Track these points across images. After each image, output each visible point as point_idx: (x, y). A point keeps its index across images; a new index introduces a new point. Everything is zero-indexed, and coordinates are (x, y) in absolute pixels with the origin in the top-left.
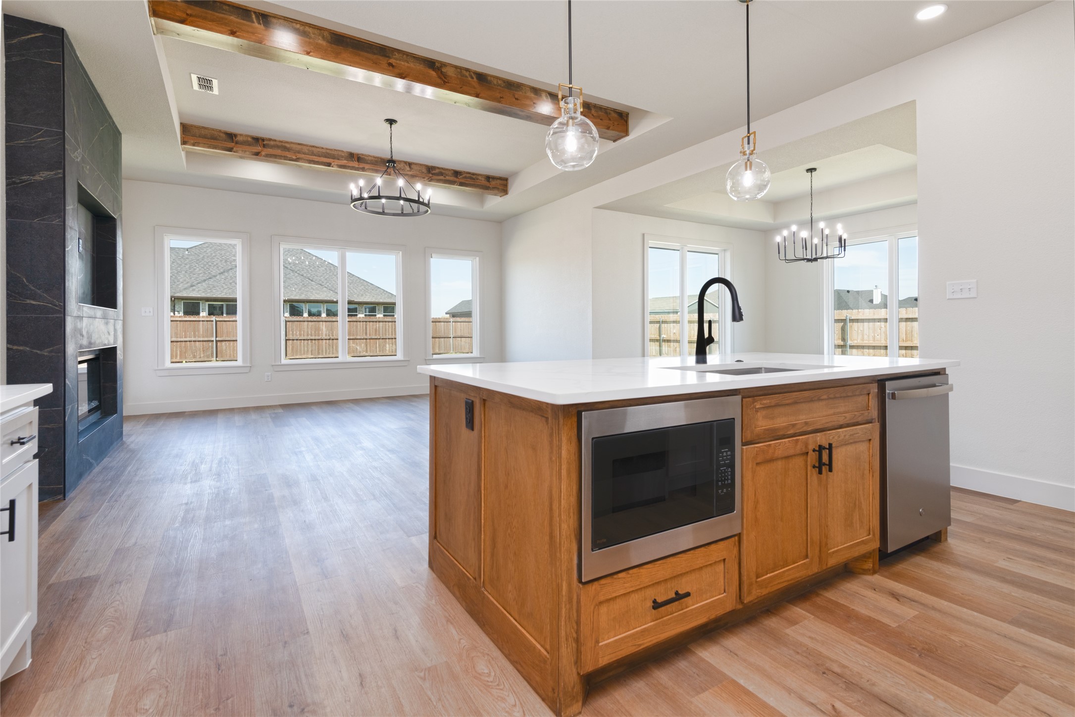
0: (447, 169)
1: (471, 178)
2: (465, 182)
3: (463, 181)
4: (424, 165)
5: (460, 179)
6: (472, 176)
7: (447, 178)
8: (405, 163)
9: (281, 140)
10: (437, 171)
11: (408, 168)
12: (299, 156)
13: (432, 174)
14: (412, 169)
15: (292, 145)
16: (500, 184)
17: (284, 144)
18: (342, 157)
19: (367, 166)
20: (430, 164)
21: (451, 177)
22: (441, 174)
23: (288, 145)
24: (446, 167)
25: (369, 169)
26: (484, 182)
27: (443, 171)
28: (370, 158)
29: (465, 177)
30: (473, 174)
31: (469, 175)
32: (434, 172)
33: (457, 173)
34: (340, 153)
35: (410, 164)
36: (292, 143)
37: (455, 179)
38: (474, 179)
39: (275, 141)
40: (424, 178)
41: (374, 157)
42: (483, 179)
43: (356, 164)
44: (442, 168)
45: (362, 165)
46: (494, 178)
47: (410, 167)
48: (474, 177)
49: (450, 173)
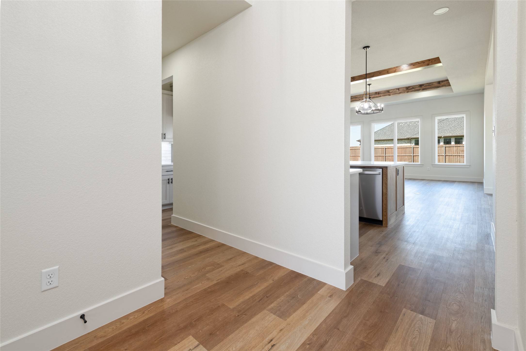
0: (416, 85)
1: (429, 85)
2: (425, 88)
3: (424, 88)
4: (405, 87)
5: (423, 87)
6: (430, 84)
7: (416, 89)
8: (397, 89)
9: (355, 95)
10: (411, 87)
11: (398, 91)
12: (360, 98)
13: (409, 90)
14: (400, 90)
15: (358, 96)
16: (447, 83)
17: (355, 97)
18: (373, 94)
19: (381, 95)
20: (407, 86)
21: (418, 88)
22: (413, 88)
23: (356, 96)
24: (415, 85)
25: (382, 96)
26: (436, 85)
27: (414, 87)
28: (383, 92)
29: (426, 86)
30: (430, 83)
31: (428, 84)
32: (409, 88)
33: (421, 86)
34: (372, 94)
35: (398, 89)
36: (358, 95)
37: (420, 88)
38: (431, 85)
39: (353, 96)
40: (405, 92)
41: (384, 91)
42: (436, 84)
43: (377, 95)
44: (413, 86)
45: (379, 95)
46: (442, 81)
47: (398, 90)
48: (431, 84)
49: (417, 87)
